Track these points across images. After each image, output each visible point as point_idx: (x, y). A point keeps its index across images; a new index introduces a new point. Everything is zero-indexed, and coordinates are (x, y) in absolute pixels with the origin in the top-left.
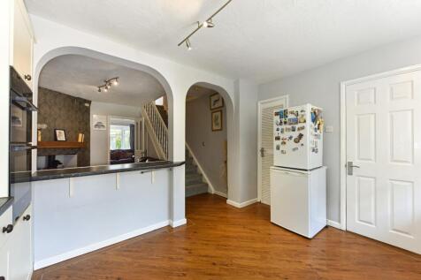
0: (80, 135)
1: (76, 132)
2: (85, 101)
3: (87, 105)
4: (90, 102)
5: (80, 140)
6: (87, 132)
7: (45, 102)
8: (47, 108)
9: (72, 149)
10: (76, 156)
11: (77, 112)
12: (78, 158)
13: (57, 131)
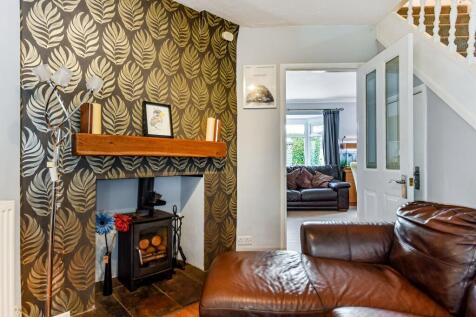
0: (211, 122)
1: (201, 113)
2: (223, 24)
3: (228, 36)
4: (235, 29)
5: (210, 137)
6: (228, 112)
7: (117, 19)
8: (121, 38)
9: (191, 160)
10: (202, 182)
11: (202, 55)
12: (208, 187)
13: (150, 109)
